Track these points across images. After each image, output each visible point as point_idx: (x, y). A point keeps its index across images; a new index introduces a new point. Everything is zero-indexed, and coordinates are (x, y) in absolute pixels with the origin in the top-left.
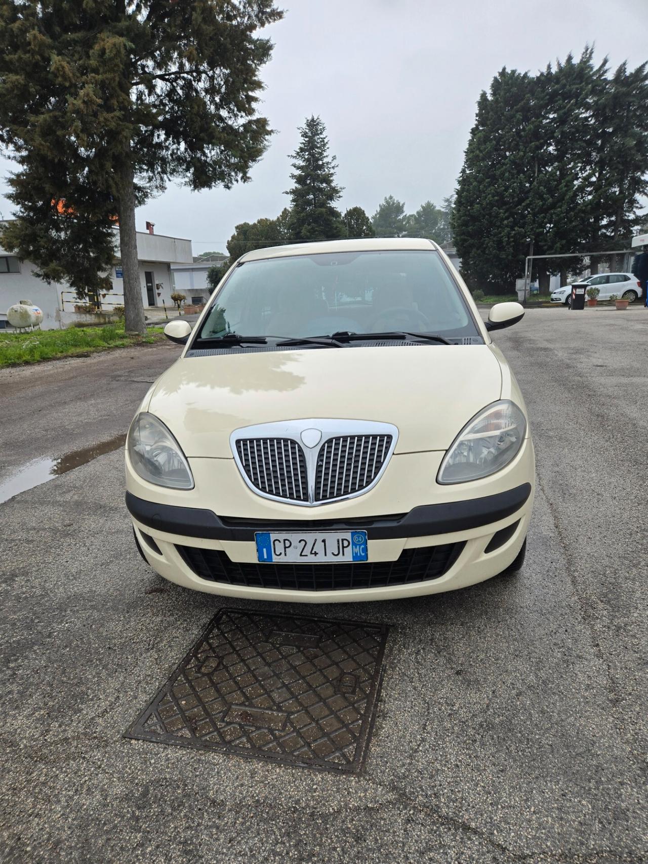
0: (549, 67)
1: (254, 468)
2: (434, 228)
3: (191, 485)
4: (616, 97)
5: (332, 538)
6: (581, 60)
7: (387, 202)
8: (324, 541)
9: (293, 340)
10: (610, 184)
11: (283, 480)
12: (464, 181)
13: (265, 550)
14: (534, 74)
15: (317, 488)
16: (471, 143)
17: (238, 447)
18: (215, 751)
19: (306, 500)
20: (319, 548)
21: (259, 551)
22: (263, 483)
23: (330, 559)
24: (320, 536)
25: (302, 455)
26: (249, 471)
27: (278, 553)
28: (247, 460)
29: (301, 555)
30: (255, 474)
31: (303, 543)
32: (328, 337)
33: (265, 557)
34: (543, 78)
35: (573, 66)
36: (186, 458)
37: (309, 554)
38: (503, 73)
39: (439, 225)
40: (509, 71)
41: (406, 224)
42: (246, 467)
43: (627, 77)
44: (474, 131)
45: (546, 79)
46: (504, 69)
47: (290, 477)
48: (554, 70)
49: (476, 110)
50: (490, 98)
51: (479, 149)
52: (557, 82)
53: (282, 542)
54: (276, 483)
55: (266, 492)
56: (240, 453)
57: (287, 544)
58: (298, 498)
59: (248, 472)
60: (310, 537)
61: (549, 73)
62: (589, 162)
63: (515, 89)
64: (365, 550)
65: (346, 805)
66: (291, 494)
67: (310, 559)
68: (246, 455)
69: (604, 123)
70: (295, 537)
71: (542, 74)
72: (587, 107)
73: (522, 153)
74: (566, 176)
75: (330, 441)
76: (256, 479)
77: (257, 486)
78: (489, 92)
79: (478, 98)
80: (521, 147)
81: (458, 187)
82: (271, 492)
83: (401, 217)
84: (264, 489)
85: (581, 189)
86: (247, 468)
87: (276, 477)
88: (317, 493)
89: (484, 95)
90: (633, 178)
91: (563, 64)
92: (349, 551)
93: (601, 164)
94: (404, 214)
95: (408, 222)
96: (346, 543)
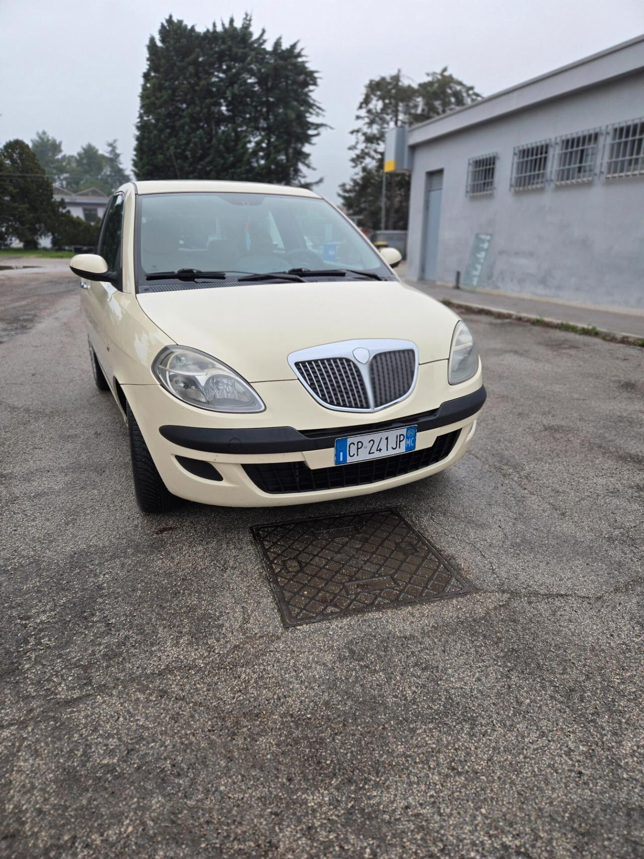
0: (214, 25)
1: (320, 386)
2: (100, 174)
3: (261, 406)
4: (275, 68)
5: (392, 434)
6: (243, 25)
7: (40, 137)
8: (387, 439)
9: (256, 275)
10: (278, 152)
11: (347, 393)
12: (143, 127)
13: (341, 453)
14: (201, 29)
15: (375, 397)
16: (144, 88)
17: (299, 369)
18: (369, 612)
19: (368, 407)
20: (383, 446)
21: (337, 456)
22: (330, 397)
23: (391, 453)
24: (384, 434)
25: (358, 371)
26: (316, 388)
27: (352, 455)
28: (311, 379)
29: (370, 453)
30: (322, 391)
31: (372, 442)
32: (284, 273)
33: (341, 460)
34: (209, 35)
35: (235, 29)
36: (248, 383)
37: (375, 451)
38: (170, 21)
39: (104, 171)
40: (175, 19)
41: (66, 165)
42: (312, 385)
43: (283, 52)
44: (146, 76)
45: (211, 37)
46: (171, 17)
47: (352, 390)
48: (219, 29)
49: (146, 54)
50: (159, 44)
51: (154, 95)
52: (224, 43)
53: (356, 444)
54: (342, 396)
55: (334, 405)
56: (302, 373)
57: (360, 445)
58: (362, 407)
59: (314, 389)
60: (376, 436)
61: (215, 31)
62: (257, 128)
63: (184, 41)
64: (414, 442)
65: (488, 608)
66: (356, 404)
67: (377, 455)
68: (309, 375)
69: (268, 91)
70: (365, 438)
71: (208, 31)
72: (252, 73)
73: (198, 109)
74: (240, 139)
75: (375, 357)
76: (323, 395)
77: (325, 400)
78: (157, 38)
79: (147, 42)
80: (197, 102)
81: (137, 133)
82: (338, 405)
83: (59, 156)
84: (332, 403)
85: (255, 153)
86: (313, 387)
87: (341, 391)
88: (376, 401)
89: (152, 40)
90: (295, 149)
91: (227, 25)
92: (403, 444)
93: (269, 130)
94: (63, 154)
95: (69, 163)
96: (402, 437)
